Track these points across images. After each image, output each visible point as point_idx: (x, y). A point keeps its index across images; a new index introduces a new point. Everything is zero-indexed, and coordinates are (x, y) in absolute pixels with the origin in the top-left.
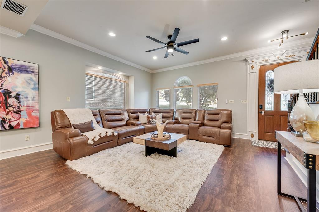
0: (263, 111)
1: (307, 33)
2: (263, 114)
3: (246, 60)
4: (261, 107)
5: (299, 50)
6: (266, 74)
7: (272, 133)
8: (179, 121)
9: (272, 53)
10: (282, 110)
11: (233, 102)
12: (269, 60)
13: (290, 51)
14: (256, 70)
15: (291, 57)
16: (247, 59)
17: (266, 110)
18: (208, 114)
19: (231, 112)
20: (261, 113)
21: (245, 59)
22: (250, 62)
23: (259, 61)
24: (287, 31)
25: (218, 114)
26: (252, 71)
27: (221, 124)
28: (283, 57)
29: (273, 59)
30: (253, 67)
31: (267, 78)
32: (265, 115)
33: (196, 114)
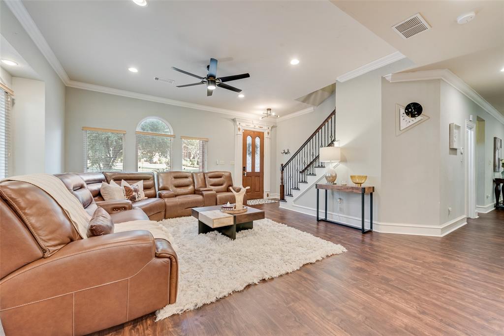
1: (279, 116)
2: (245, 175)
3: (234, 120)
4: (244, 169)
5: (265, 124)
6: (247, 138)
9: (252, 121)
12: (250, 127)
13: (262, 124)
14: (241, 132)
15: (261, 128)
16: (236, 119)
17: (247, 171)
18: (210, 178)
19: (230, 174)
20: (244, 174)
21: (233, 118)
22: (238, 123)
23: (243, 124)
24: (271, 110)
25: (220, 177)
26: (239, 133)
27: (227, 189)
28: (257, 127)
29: (252, 126)
30: (239, 129)
31: (248, 142)
32: (247, 176)
33: (193, 178)
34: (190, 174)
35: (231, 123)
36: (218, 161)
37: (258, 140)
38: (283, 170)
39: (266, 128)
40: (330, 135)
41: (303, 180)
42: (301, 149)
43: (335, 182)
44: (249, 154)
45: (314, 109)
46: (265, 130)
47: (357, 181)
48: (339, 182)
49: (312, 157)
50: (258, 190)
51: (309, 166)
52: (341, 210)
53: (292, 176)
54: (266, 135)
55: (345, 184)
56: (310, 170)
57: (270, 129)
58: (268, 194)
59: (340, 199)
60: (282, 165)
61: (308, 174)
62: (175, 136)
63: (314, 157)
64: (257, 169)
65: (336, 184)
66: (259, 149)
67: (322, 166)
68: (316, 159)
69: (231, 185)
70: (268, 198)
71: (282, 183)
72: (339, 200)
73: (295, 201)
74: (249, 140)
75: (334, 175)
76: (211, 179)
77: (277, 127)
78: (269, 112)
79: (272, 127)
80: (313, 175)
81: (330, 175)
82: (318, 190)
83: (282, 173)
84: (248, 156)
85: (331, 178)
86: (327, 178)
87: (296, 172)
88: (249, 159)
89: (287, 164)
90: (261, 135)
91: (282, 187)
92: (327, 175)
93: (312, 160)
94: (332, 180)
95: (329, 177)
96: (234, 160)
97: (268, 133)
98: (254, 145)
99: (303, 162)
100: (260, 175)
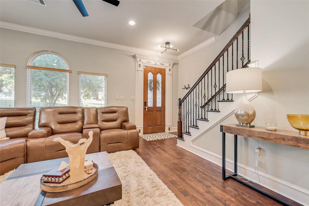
0: (146, 108)
1: (178, 50)
2: (147, 110)
3: (134, 57)
4: (145, 104)
5: (167, 61)
6: (149, 74)
7: (152, 126)
8: (52, 129)
9: (153, 58)
10: (157, 106)
11: (124, 99)
12: (151, 63)
13: (162, 60)
14: (142, 69)
15: (162, 65)
16: (136, 56)
17: (148, 106)
18: (103, 113)
19: (127, 109)
20: (145, 109)
21: (133, 55)
22: (138, 60)
23: (144, 61)
24: (169, 43)
25: (115, 112)
26: (139, 69)
27: (121, 125)
28: (158, 63)
29: (153, 63)
30: (140, 65)
31: (149, 79)
32: (148, 111)
33: (83, 113)
34: (81, 110)
35: (132, 60)
36: (117, 96)
37: (159, 77)
38: (180, 105)
39: (167, 65)
40: (240, 56)
41: (203, 117)
42: (200, 80)
43: (252, 124)
44: (150, 89)
45: (216, 40)
46: (167, 67)
47: (302, 125)
48: (260, 124)
49: (213, 89)
50: (160, 124)
51: (210, 100)
52: (261, 166)
53: (190, 111)
54: (167, 72)
55: (273, 128)
56: (212, 105)
57: (171, 65)
58: (169, 128)
59: (260, 149)
60: (180, 99)
61: (210, 109)
62: (71, 71)
63: (217, 90)
64: (159, 104)
65: (253, 127)
66: (161, 85)
67: (228, 100)
68: (219, 92)
69: (126, 121)
70: (170, 132)
71: (180, 119)
72: (257, 151)
73: (193, 141)
74: (150, 76)
75: (251, 113)
76: (105, 115)
77: (179, 64)
78: (167, 46)
79: (174, 64)
80: (217, 111)
81: (243, 113)
82: (224, 135)
83: (180, 108)
84: (149, 91)
85: (246, 117)
86: (237, 116)
87: (195, 107)
88: (150, 94)
89: (185, 98)
90: (162, 72)
91: (180, 123)
92: (239, 113)
93: (214, 94)
94: (247, 120)
95: (242, 116)
96: (135, 96)
97: (170, 70)
98: (155, 81)
99: (203, 95)
100: (162, 110)
